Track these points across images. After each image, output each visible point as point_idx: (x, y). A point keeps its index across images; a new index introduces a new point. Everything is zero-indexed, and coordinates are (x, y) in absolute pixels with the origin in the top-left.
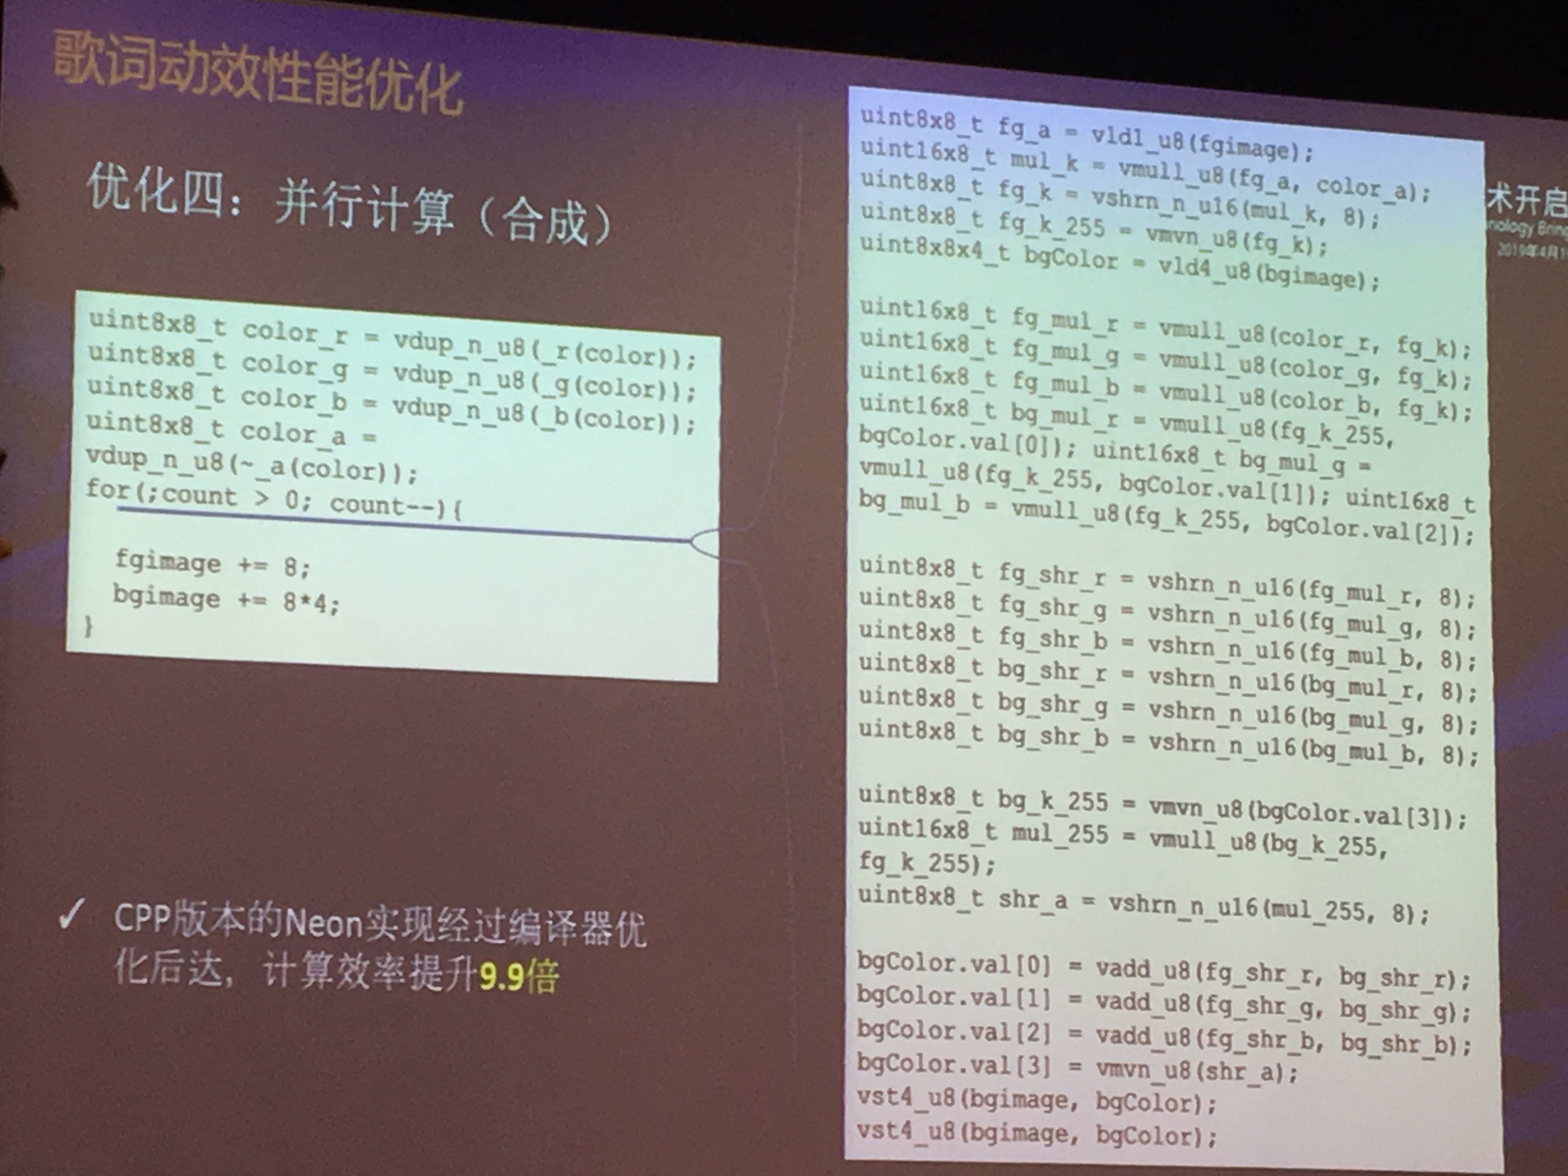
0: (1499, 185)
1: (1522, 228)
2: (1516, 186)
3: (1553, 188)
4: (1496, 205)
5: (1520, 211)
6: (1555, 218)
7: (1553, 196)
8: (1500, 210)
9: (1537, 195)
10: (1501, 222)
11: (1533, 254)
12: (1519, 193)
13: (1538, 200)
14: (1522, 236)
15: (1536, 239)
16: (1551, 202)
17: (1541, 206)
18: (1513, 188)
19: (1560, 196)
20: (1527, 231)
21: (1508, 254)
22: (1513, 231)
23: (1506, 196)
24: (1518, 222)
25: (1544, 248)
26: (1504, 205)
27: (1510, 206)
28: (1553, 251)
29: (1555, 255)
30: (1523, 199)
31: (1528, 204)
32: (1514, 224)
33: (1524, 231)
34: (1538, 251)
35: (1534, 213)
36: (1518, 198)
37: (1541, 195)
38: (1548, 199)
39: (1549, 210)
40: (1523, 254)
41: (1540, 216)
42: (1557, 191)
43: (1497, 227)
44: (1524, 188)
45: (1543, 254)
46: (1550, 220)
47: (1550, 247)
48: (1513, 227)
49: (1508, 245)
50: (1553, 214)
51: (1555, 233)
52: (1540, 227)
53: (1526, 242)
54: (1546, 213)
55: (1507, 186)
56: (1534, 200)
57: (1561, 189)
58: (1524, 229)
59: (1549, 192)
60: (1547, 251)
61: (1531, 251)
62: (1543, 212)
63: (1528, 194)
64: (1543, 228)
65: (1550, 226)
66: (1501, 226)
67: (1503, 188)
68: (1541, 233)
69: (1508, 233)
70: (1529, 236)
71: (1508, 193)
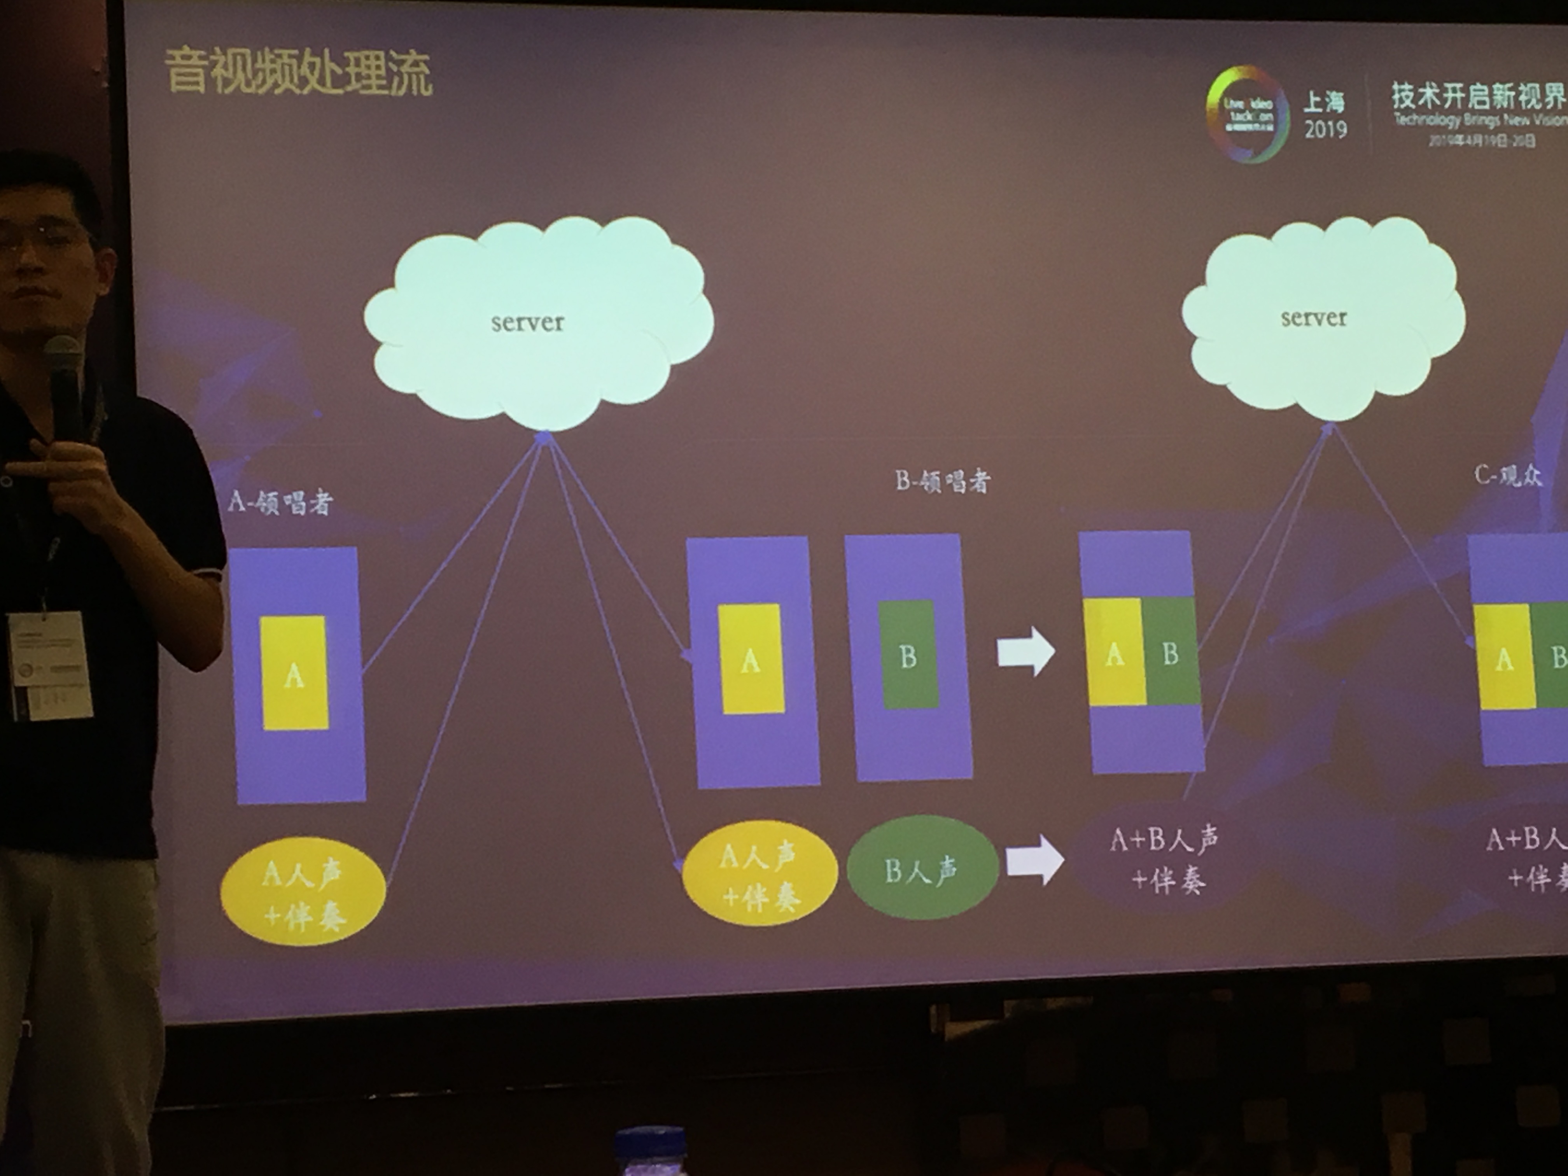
0: (1428, 84)
1: (1450, 121)
2: (1442, 85)
3: (1475, 84)
4: (1426, 102)
5: (1447, 106)
6: (1479, 110)
7: (1475, 90)
8: (1430, 106)
9: (1462, 90)
10: (1432, 117)
11: (1461, 143)
12: (1446, 90)
13: (1463, 95)
14: (1450, 128)
15: (1463, 129)
16: (1475, 96)
17: (1465, 100)
18: (1440, 86)
19: (1483, 90)
20: (1455, 124)
21: (1439, 144)
22: (1443, 124)
23: (1436, 94)
24: (1446, 116)
25: (1469, 137)
26: (1433, 101)
27: (1438, 102)
28: (1478, 139)
29: (1480, 142)
30: (1450, 95)
31: (1454, 100)
32: (1443, 117)
33: (1451, 124)
34: (1465, 139)
35: (1459, 106)
36: (1445, 95)
37: (1466, 90)
38: (1472, 93)
39: (1473, 102)
40: (1451, 143)
41: (1465, 109)
42: (1479, 86)
43: (1429, 122)
44: (1449, 86)
45: (1469, 142)
46: (1473, 112)
47: (1475, 137)
48: (1442, 120)
49: (1438, 137)
50: (1477, 107)
51: (1480, 123)
52: (1466, 119)
53: (1455, 132)
54: (1470, 106)
55: (1434, 84)
56: (1459, 95)
57: (1482, 84)
58: (1452, 122)
59: (1472, 87)
60: (1472, 139)
61: (1459, 140)
62: (1467, 105)
63: (1454, 90)
64: (1469, 120)
65: (1474, 118)
66: (1432, 121)
67: (1431, 87)
68: (1468, 124)
69: (1439, 126)
70: (1457, 127)
71: (1437, 91)
